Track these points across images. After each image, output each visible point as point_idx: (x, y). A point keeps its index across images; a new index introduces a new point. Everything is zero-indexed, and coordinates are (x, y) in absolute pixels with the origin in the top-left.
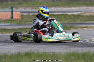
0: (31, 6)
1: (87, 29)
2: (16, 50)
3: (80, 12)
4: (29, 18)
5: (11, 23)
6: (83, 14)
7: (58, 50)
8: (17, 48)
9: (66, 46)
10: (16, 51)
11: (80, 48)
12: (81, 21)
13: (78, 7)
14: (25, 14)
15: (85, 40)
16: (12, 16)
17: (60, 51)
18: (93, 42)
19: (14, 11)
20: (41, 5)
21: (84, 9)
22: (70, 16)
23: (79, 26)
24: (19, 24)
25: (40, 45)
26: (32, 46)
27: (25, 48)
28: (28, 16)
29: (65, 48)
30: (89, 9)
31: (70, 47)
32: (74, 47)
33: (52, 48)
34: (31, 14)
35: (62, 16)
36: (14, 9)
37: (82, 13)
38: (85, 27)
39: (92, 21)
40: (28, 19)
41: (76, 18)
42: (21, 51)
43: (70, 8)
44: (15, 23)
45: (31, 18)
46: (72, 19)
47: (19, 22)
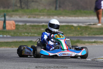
0: (28, 15)
1: (97, 45)
3: (88, 23)
4: (25, 29)
5: (3, 35)
6: (92, 26)
8: (11, 66)
13: (85, 16)
14: (20, 24)
15: (94, 58)
16: (4, 25)
19: (8, 20)
20: (40, 14)
23: (87, 40)
24: (13, 37)
25: (39, 63)
26: (30, 65)
27: (21, 67)
28: (24, 26)
31: (77, 67)
32: (81, 67)
34: (28, 24)
35: (67, 28)
36: (7, 17)
37: (91, 24)
38: (95, 42)
40: (24, 30)
41: (83, 31)
43: (77, 18)
44: (8, 35)
45: (28, 29)
46: (78, 31)
47: (12, 33)
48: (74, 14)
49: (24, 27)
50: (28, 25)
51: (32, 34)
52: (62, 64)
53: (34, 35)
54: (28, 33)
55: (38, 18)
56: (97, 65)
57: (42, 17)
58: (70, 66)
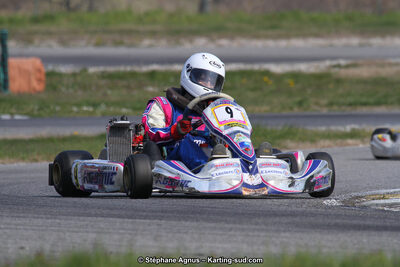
0: (94, 33)
1: (361, 146)
2: (23, 243)
3: (328, 63)
4: (84, 87)
6: (343, 73)
7: (226, 246)
8: (30, 232)
9: (264, 227)
10: (22, 248)
11: (330, 237)
12: (331, 104)
13: (317, 36)
14: (64, 69)
15: (354, 194)
16: (2, 76)
17: (234, 251)
18: (391, 205)
19: (15, 56)
20: (141, 27)
21: (347, 46)
22: (279, 78)
23: (322, 129)
24: (35, 118)
25: (137, 220)
26: (102, 226)
27: (68, 234)
28: (79, 79)
29: (256, 233)
30: (370, 45)
31: (284, 231)
33: (196, 236)
34: (92, 70)
35: (244, 81)
36: (11, 45)
37: (339, 66)
38: (353, 135)
39: (386, 103)
40: (80, 93)
41: (309, 91)
42: (47, 247)
43: (283, 43)
44: (18, 114)
45: (93, 88)
46: (290, 94)
47: (34, 107)
48: (273, 27)
49: (80, 82)
50: (94, 74)
51: (112, 109)
52: (227, 222)
53: (117, 110)
54: (95, 105)
55: (131, 46)
56: (362, 222)
57: (147, 42)
58: (257, 227)
